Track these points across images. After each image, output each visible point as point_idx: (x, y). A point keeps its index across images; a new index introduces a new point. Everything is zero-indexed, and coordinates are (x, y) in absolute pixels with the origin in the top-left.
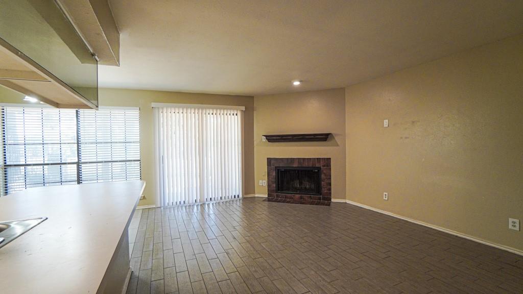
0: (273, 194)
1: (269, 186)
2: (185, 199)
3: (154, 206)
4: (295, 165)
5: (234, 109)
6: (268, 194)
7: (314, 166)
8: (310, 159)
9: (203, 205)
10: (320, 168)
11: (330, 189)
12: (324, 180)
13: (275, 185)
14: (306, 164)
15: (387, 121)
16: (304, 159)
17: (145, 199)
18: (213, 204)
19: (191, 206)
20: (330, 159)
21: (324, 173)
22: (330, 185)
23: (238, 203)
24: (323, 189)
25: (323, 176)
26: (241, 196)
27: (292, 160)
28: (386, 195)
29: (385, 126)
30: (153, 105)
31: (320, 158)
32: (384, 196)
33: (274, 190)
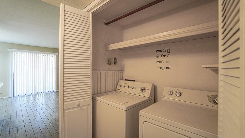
2: (26, 92)
3: (8, 97)
5: (53, 54)
9: (35, 95)
17: (2, 94)
18: (41, 94)
19: (29, 96)
23: (54, 94)
26: (55, 91)
30: (9, 50)
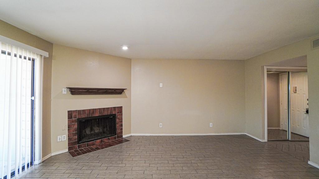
0: (75, 146)
1: (69, 139)
4: (97, 115)
6: (69, 148)
7: (111, 114)
8: (109, 108)
10: (115, 114)
11: (122, 129)
12: (118, 123)
13: (76, 137)
14: (106, 113)
15: (162, 84)
16: (104, 109)
20: (122, 107)
21: (118, 118)
22: (122, 126)
24: (117, 130)
25: (117, 120)
27: (94, 111)
28: (161, 125)
29: (160, 87)
31: (116, 107)
32: (160, 125)
33: (76, 142)
